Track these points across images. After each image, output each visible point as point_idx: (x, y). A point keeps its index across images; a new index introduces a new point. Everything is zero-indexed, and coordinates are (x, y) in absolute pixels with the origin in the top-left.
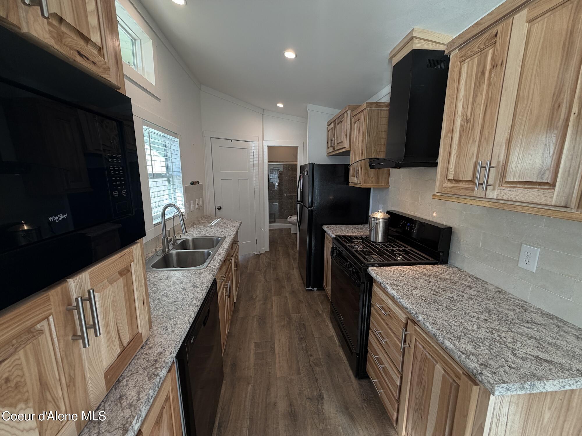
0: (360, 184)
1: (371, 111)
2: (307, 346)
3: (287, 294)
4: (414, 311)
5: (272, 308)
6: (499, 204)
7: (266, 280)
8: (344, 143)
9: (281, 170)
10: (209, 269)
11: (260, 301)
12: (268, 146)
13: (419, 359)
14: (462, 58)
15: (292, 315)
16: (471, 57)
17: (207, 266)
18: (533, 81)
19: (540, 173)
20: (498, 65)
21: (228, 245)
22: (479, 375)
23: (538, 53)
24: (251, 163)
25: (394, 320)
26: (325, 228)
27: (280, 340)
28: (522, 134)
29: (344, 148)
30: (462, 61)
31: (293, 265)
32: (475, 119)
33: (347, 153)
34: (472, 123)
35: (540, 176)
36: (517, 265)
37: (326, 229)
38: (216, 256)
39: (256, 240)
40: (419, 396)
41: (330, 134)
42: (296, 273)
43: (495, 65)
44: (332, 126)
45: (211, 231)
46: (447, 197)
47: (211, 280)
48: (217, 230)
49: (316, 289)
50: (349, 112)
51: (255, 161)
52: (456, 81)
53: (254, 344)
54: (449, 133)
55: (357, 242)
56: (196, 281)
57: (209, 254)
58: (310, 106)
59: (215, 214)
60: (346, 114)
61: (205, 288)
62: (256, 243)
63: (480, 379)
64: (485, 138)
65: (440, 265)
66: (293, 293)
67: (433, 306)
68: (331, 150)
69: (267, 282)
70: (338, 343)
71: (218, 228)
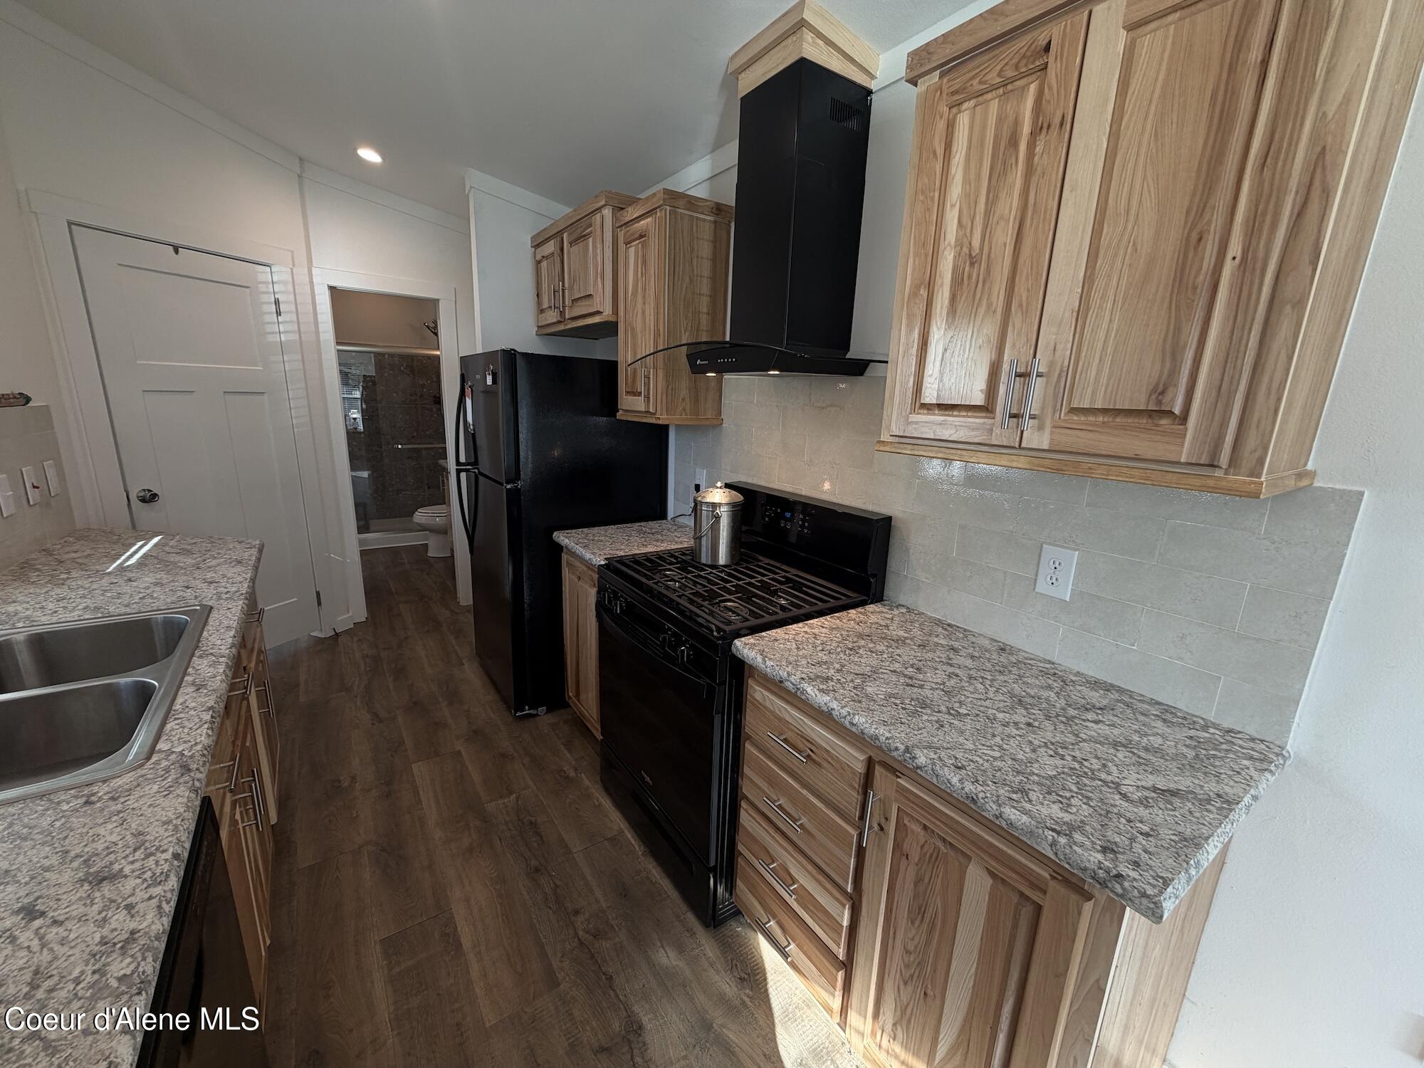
0: (654, 414)
1: (675, 218)
2: (557, 886)
3: (459, 746)
4: (898, 745)
5: (419, 802)
6: (1051, 461)
7: (377, 715)
8: (597, 299)
9: (372, 371)
10: (164, 764)
11: (370, 790)
12: (332, 289)
13: (915, 856)
14: (956, 97)
15: (491, 807)
16: (978, 96)
17: (152, 751)
18: (1140, 174)
19: (1154, 390)
20: (1052, 127)
21: (230, 640)
22: (1116, 881)
23: (1153, 108)
24: (271, 338)
25: (824, 768)
26: (562, 537)
27: (467, 900)
28: (1112, 298)
29: (599, 313)
30: (954, 104)
31: (456, 652)
32: (992, 256)
33: (609, 329)
34: (984, 265)
35: (1154, 397)
36: (1034, 589)
37: (567, 540)
38: (186, 696)
39: (318, 594)
40: (916, 947)
41: (544, 272)
42: (471, 675)
43: (1045, 125)
44: (550, 247)
45: (126, 589)
46: (916, 447)
47: (189, 815)
48: (156, 584)
49: (542, 710)
50: (607, 212)
51: (285, 332)
52: (938, 154)
53: (378, 947)
54: (923, 286)
55: (669, 570)
56: (100, 846)
57: (144, 694)
58: (477, 179)
59: (129, 519)
60: (598, 216)
61: (166, 867)
62: (319, 603)
63: (1120, 891)
64: (1021, 305)
65: (871, 606)
66: (477, 735)
67: (925, 717)
68: (552, 316)
69: (381, 722)
70: (640, 846)
71: (163, 576)
